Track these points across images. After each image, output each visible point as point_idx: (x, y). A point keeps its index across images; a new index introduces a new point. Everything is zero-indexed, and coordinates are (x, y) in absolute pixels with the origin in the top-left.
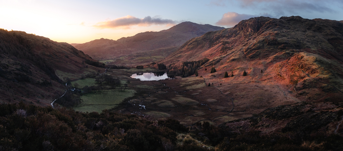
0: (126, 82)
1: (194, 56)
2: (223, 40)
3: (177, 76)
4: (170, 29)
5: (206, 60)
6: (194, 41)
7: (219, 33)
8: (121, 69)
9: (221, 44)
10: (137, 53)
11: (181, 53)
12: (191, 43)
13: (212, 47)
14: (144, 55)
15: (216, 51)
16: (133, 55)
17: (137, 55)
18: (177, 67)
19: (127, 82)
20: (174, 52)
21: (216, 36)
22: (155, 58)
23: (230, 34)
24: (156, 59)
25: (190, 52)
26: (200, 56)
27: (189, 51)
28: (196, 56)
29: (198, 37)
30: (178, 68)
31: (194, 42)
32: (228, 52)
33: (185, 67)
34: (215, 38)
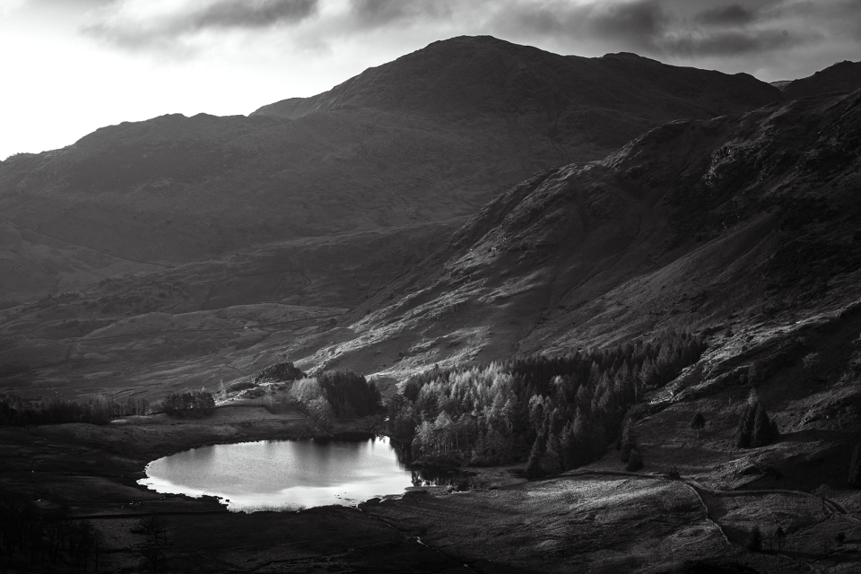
0: (134, 532)
1: (562, 307)
2: (781, 189)
3: (478, 464)
4: (337, 90)
5: (679, 351)
6: (558, 196)
7: (745, 135)
8: (46, 427)
9: (765, 215)
10: (102, 284)
11: (463, 288)
12: (535, 213)
13: (699, 239)
14: (162, 295)
15: (730, 269)
16: (75, 297)
17: (104, 300)
18: (476, 403)
19: (140, 532)
20: (408, 280)
21: (725, 161)
22: (251, 317)
23: (834, 142)
24: (260, 327)
25: (531, 277)
26: (614, 309)
27: (526, 270)
28: (579, 306)
29: (587, 168)
30: (480, 408)
31: (555, 201)
32: (833, 281)
33: (536, 399)
34: (717, 171)
